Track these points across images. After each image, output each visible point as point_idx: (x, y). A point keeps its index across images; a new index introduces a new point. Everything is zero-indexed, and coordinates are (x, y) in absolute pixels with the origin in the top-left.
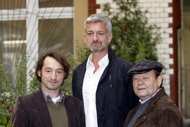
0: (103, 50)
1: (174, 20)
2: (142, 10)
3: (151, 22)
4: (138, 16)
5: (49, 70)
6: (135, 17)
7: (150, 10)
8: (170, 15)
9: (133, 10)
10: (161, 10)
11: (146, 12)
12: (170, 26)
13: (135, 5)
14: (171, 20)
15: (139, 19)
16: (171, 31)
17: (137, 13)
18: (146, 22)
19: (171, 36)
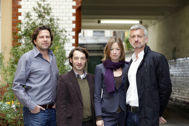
0: (142, 47)
1: (76, 26)
2: (55, 18)
3: (61, 27)
4: (52, 22)
5: (77, 58)
6: (50, 23)
7: (61, 18)
8: (73, 22)
10: (67, 18)
11: (58, 19)
12: (73, 30)
13: (48, 14)
14: (74, 26)
15: (53, 25)
16: (74, 34)
17: (51, 20)
18: (58, 27)
19: (73, 37)
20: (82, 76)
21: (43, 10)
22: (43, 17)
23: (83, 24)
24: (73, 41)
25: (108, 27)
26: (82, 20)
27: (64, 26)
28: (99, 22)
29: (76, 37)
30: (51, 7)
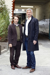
3: (8, 8)
7: (8, 5)
8: (12, 7)
9: (4, 5)
10: (10, 5)
12: (12, 9)
13: (4, 4)
14: (12, 8)
17: (5, 6)
18: (7, 8)
19: (12, 12)
20: (17, 25)
21: (2, 2)
22: (2, 5)
23: (15, 7)
24: (12, 13)
25: (23, 8)
26: (15, 6)
27: (9, 8)
28: (20, 6)
29: (13, 12)
30: (5, 1)
